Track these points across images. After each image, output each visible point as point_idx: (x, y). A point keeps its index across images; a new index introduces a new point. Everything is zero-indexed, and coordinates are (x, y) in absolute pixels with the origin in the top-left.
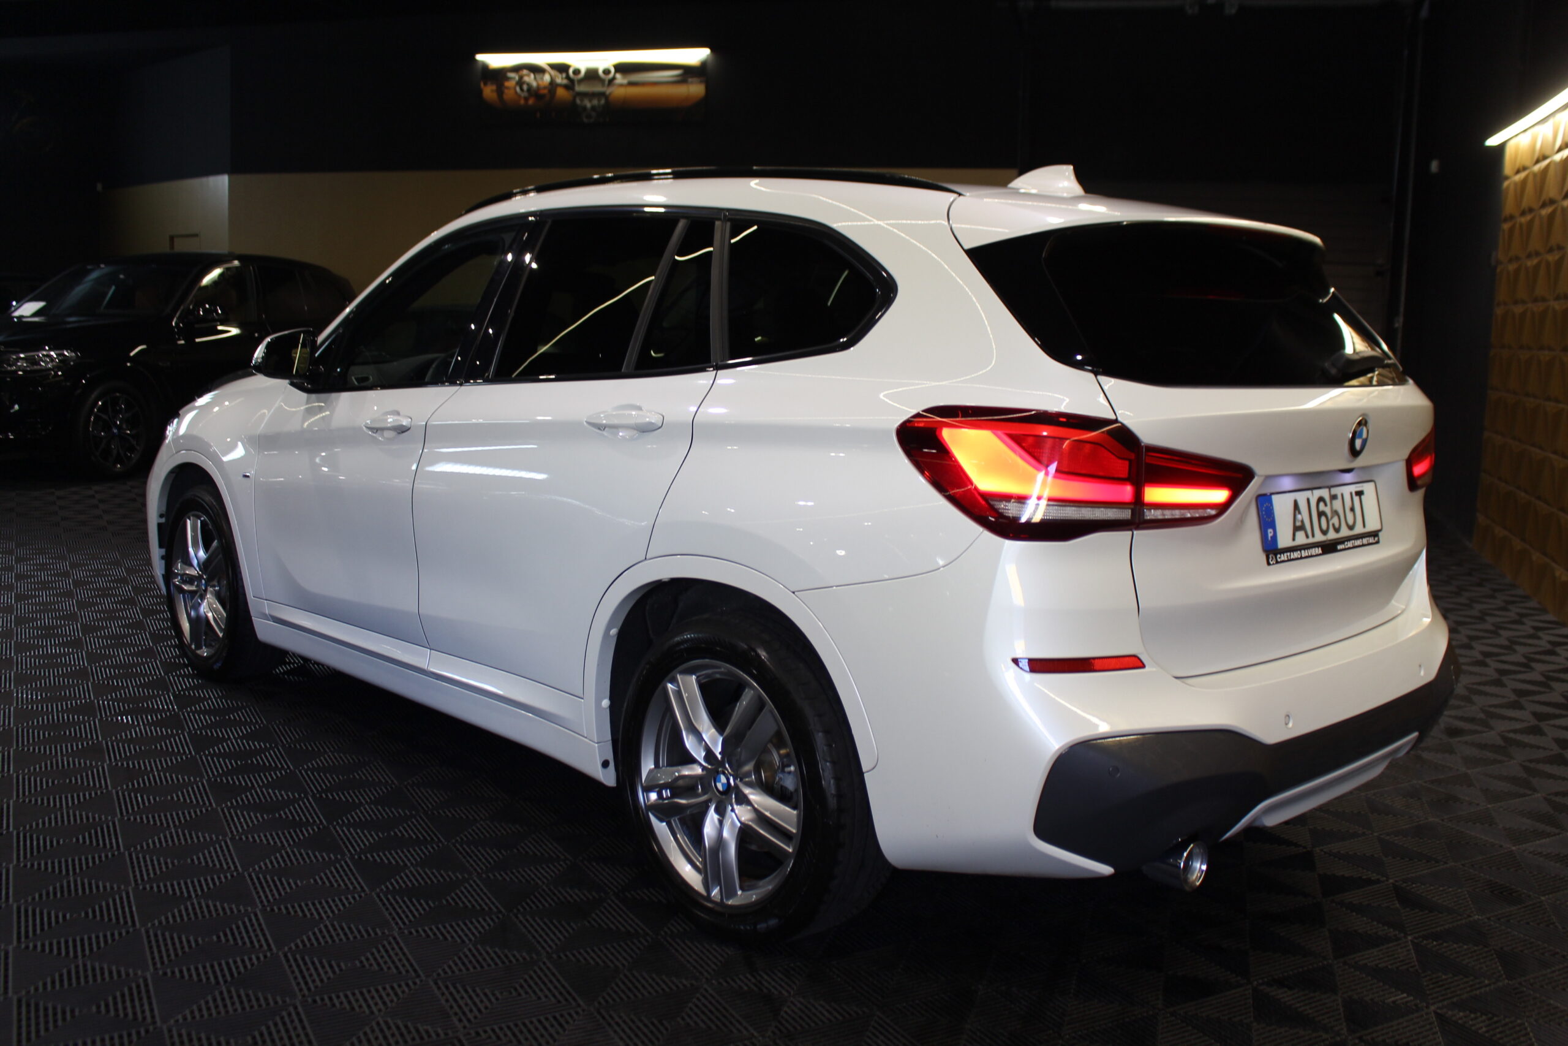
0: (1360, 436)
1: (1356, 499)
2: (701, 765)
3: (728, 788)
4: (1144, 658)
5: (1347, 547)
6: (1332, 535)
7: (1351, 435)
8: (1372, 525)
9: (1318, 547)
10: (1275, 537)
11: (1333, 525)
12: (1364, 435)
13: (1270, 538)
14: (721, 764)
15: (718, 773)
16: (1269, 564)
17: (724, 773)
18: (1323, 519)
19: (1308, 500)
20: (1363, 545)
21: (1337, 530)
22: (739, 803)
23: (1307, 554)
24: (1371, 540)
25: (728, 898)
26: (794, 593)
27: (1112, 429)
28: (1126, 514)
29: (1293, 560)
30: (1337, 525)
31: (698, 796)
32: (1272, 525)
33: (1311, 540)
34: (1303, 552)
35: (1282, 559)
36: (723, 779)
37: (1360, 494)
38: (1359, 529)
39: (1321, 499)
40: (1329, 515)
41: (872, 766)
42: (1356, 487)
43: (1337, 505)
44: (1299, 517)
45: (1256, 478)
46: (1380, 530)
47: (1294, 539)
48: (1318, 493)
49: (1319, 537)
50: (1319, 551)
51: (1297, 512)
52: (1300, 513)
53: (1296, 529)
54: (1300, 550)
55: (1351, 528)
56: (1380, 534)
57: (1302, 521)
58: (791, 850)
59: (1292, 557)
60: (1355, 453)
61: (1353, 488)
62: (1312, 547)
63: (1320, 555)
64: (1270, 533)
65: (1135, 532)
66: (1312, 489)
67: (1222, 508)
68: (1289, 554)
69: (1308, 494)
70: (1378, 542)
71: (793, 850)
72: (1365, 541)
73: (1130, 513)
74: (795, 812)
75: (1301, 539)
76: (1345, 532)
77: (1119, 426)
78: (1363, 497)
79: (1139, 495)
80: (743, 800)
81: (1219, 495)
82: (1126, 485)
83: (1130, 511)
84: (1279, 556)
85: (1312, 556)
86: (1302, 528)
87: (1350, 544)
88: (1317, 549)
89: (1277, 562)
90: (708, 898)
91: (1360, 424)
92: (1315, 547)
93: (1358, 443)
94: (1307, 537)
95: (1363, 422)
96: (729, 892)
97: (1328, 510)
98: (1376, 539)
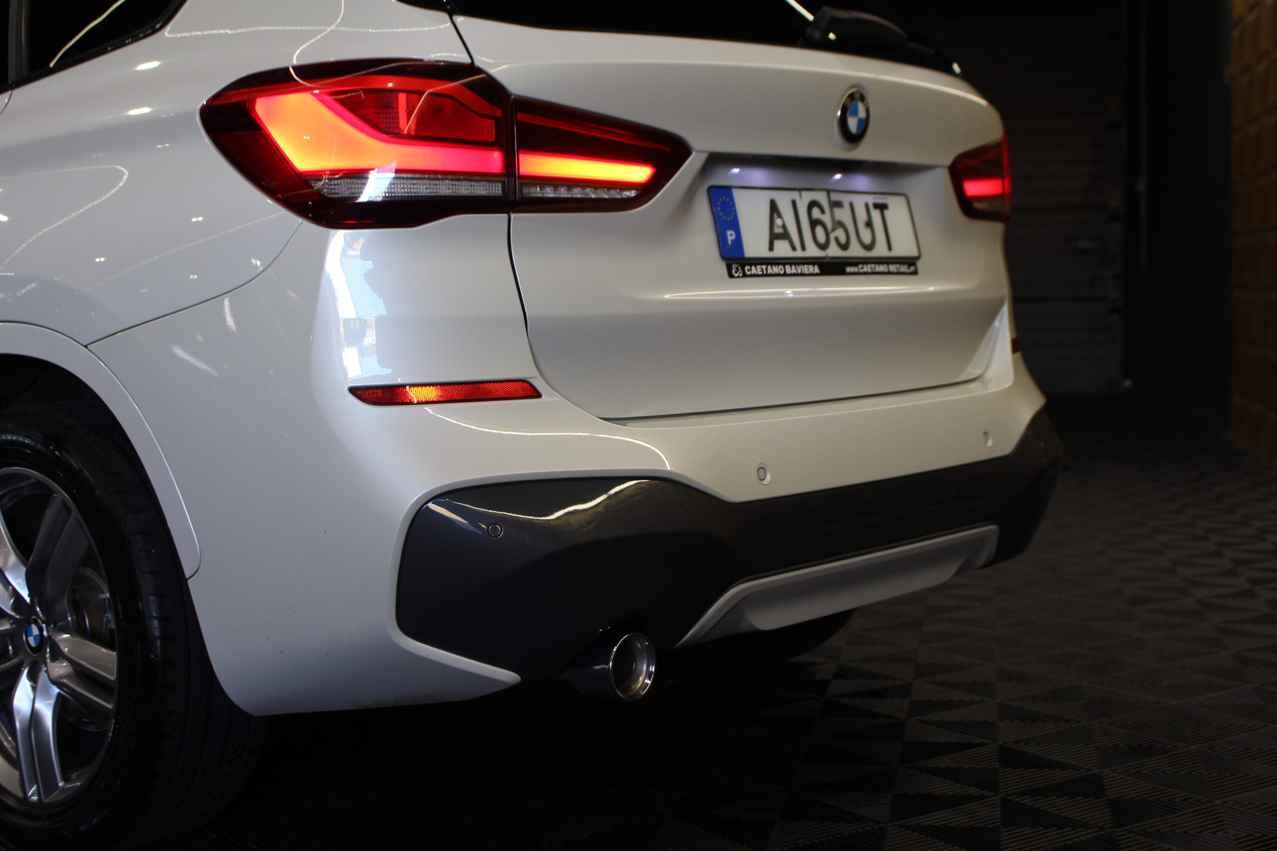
0: (855, 113)
1: (876, 215)
2: (11, 617)
3: (42, 641)
4: (539, 384)
5: (862, 271)
6: (834, 251)
7: (839, 113)
8: (904, 247)
9: (813, 264)
10: (738, 241)
11: (837, 239)
12: (862, 113)
13: (730, 242)
14: (31, 607)
15: (29, 624)
16: (731, 276)
17: (36, 622)
18: (819, 231)
19: (794, 203)
20: (889, 273)
21: (845, 247)
22: (54, 658)
23: (794, 271)
24: (903, 268)
25: (47, 794)
26: (86, 346)
27: (473, 81)
28: (495, 189)
29: (771, 275)
30: (843, 240)
31: (10, 659)
32: (735, 225)
33: (799, 253)
34: (787, 267)
35: (754, 271)
36: (35, 630)
37: (882, 207)
38: (880, 250)
39: (813, 204)
40: (829, 225)
41: (194, 571)
42: (874, 198)
43: (843, 215)
44: (779, 222)
45: (694, 154)
46: (918, 258)
47: (771, 248)
48: (808, 197)
49: (812, 251)
50: (817, 270)
51: (776, 216)
52: (780, 216)
53: (774, 237)
54: (784, 265)
55: (869, 247)
56: (919, 264)
57: (784, 226)
58: (110, 706)
59: (770, 271)
60: (852, 139)
61: (871, 200)
62: (804, 264)
63: (816, 275)
64: (731, 236)
65: (513, 216)
66: (800, 190)
67: (647, 190)
68: (764, 267)
69: (795, 195)
70: (915, 273)
71: (113, 707)
72: (893, 268)
73: (500, 188)
74: (115, 653)
75: (782, 249)
76: (855, 251)
77: (483, 78)
78: (886, 212)
79: (510, 165)
80: (57, 655)
81: (640, 173)
82: (494, 150)
83: (500, 185)
84: (747, 268)
85: (802, 275)
86: (785, 235)
87: (867, 268)
88: (811, 266)
89: (745, 275)
90: (25, 800)
91: (851, 97)
92: (808, 264)
93: (853, 124)
94: (794, 248)
95: (858, 96)
96: (48, 785)
97: (826, 219)
98: (912, 269)
